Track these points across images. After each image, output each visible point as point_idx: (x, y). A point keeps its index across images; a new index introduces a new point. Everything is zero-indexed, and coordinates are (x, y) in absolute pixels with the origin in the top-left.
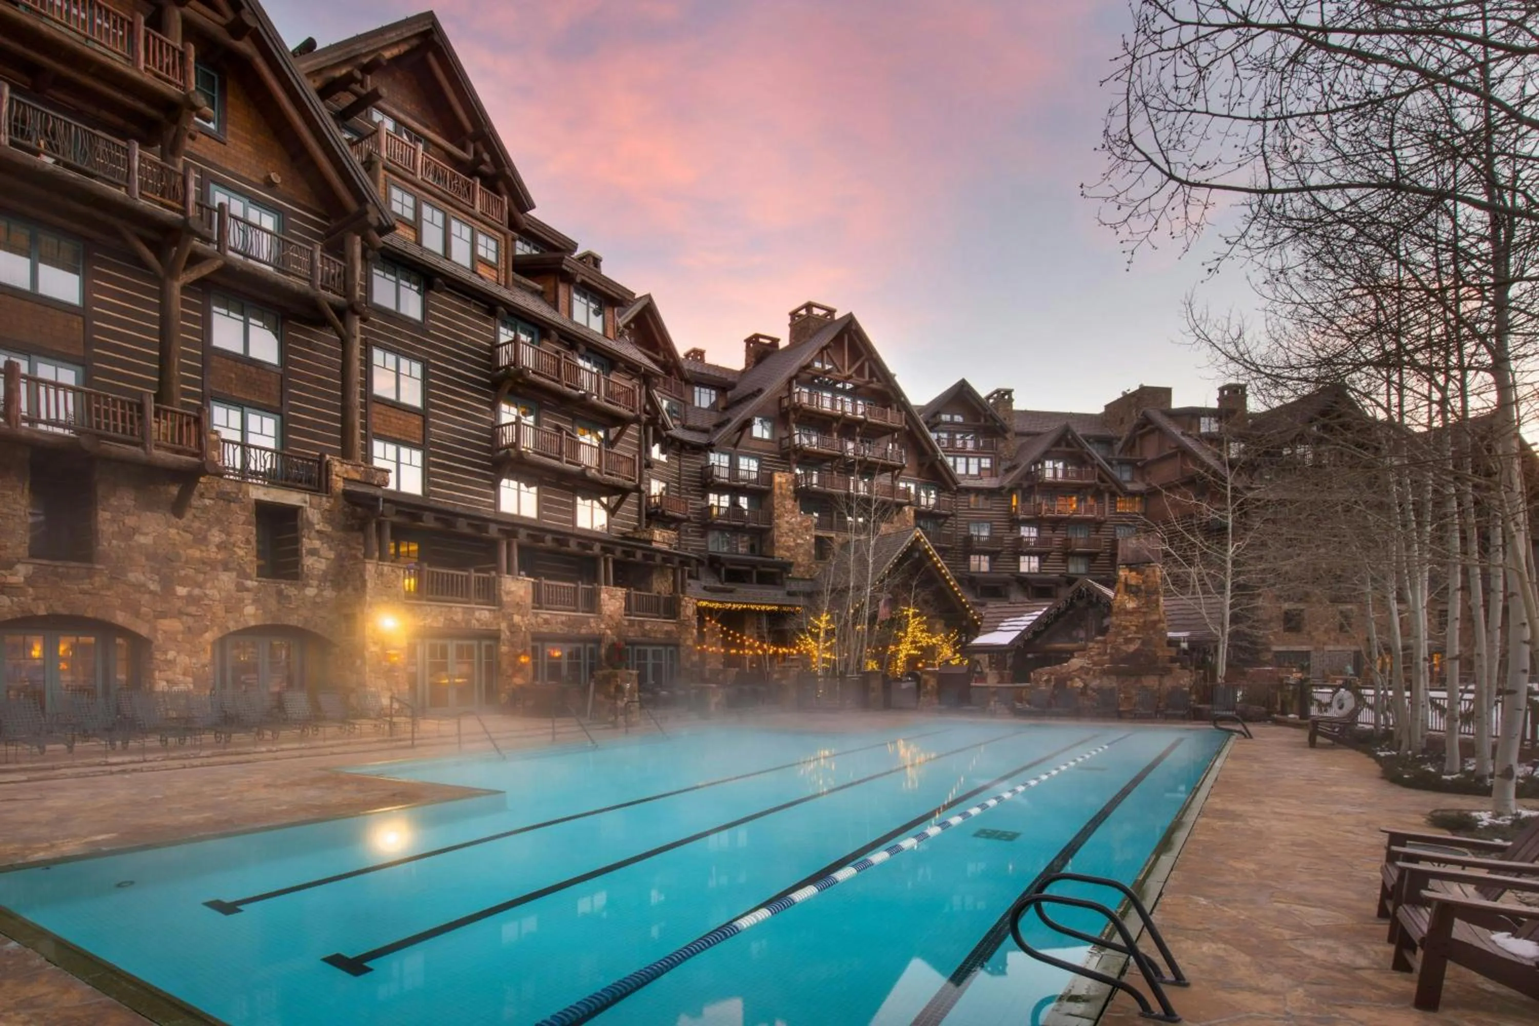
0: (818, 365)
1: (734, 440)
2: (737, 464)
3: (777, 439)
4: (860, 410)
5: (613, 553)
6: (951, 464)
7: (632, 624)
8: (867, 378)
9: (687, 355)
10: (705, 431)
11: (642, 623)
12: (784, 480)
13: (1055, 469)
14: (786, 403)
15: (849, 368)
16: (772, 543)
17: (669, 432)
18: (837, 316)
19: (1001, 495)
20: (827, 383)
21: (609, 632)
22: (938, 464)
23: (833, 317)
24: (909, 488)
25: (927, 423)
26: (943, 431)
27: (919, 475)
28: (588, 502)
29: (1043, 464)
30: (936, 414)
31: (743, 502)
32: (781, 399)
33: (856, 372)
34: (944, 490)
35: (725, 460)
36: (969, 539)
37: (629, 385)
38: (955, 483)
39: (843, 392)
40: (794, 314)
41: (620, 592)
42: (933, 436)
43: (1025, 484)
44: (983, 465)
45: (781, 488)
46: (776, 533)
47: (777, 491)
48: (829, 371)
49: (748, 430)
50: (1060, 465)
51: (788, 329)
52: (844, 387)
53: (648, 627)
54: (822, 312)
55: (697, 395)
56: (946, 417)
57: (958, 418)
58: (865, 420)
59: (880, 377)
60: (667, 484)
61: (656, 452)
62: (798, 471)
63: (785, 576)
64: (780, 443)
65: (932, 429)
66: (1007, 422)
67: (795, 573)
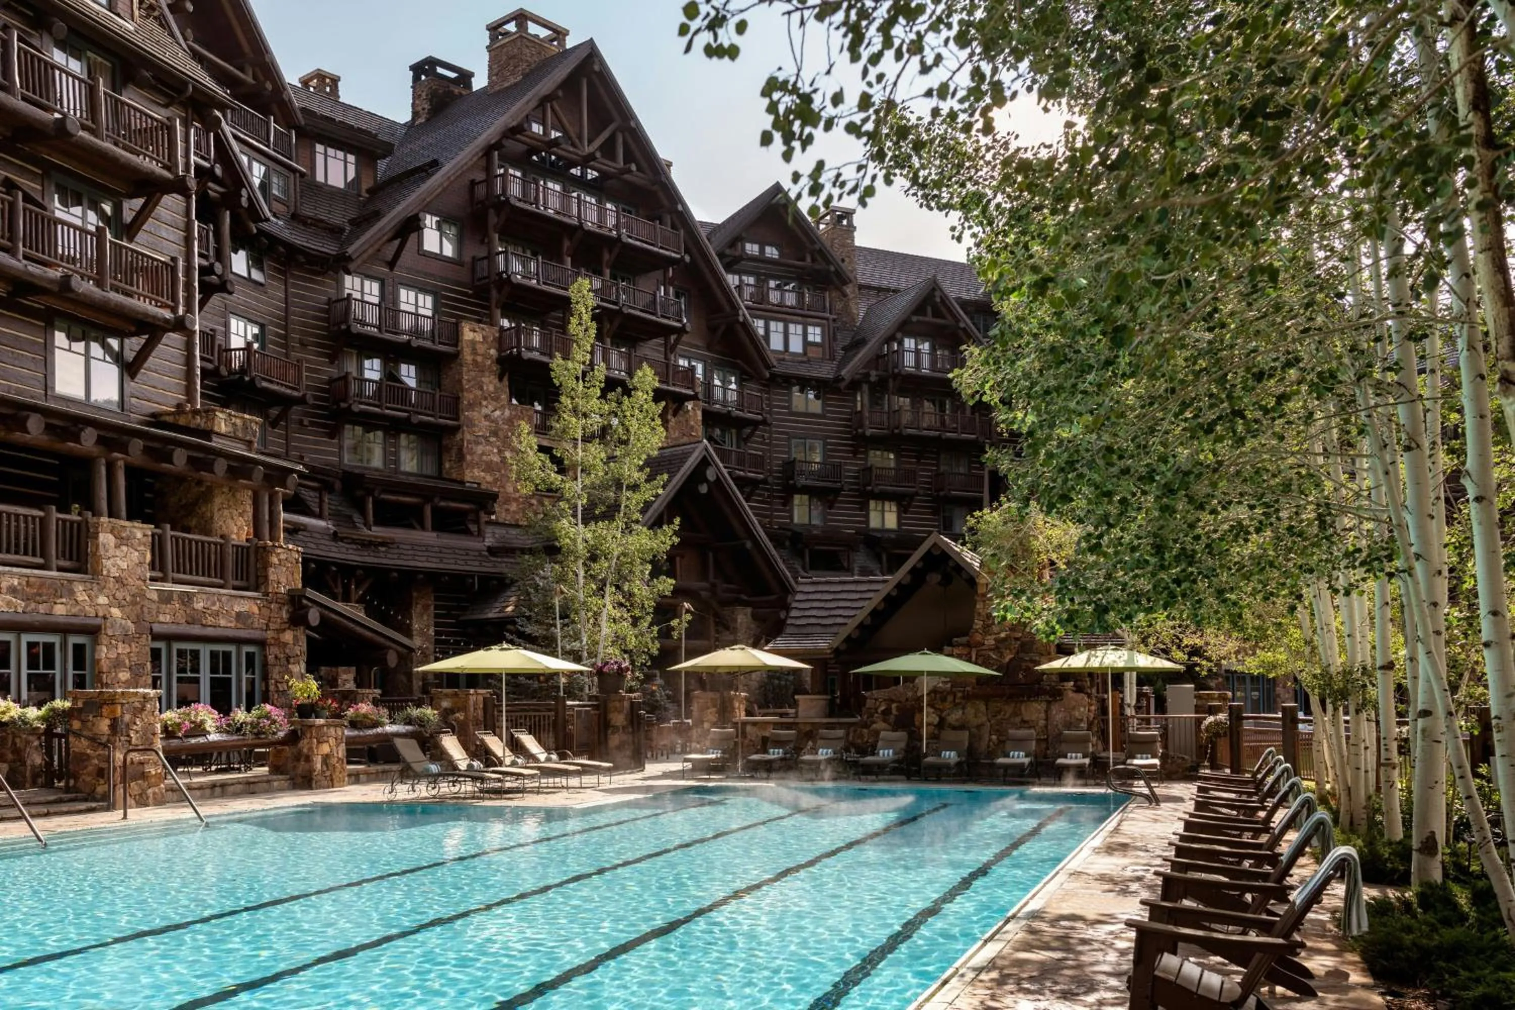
0: (536, 128)
1: (390, 251)
2: (396, 300)
3: (467, 259)
4: (611, 221)
5: (124, 449)
6: (761, 332)
7: (166, 598)
8: (621, 164)
9: (305, 82)
10: (335, 231)
11: (187, 599)
12: (479, 337)
13: (917, 352)
14: (481, 191)
15: (590, 142)
16: (461, 457)
17: (264, 226)
18: (570, 43)
19: (837, 391)
20: (552, 163)
21: (116, 612)
22: (739, 328)
23: (562, 43)
24: (692, 369)
25: (721, 255)
26: (749, 273)
27: (709, 348)
28: (79, 346)
29: (901, 343)
30: (736, 241)
31: (408, 374)
32: (473, 183)
33: (601, 148)
34: (751, 378)
35: (372, 291)
36: (790, 466)
37: (159, 114)
38: (768, 366)
39: (582, 184)
40: (495, 29)
41: (141, 531)
42: (732, 280)
43: (874, 376)
44: (811, 338)
45: (474, 352)
46: (468, 436)
47: (467, 356)
48: (555, 143)
49: (413, 237)
50: (926, 347)
51: (486, 56)
52: (584, 174)
53: (199, 605)
54: (543, 33)
55: (320, 159)
56: (752, 249)
57: (771, 252)
58: (619, 239)
59: (644, 165)
60: (262, 327)
61: (239, 263)
62: (506, 323)
63: (484, 517)
64: (473, 270)
65: (729, 268)
66: (846, 266)
67: (500, 513)
